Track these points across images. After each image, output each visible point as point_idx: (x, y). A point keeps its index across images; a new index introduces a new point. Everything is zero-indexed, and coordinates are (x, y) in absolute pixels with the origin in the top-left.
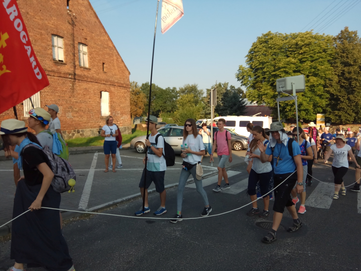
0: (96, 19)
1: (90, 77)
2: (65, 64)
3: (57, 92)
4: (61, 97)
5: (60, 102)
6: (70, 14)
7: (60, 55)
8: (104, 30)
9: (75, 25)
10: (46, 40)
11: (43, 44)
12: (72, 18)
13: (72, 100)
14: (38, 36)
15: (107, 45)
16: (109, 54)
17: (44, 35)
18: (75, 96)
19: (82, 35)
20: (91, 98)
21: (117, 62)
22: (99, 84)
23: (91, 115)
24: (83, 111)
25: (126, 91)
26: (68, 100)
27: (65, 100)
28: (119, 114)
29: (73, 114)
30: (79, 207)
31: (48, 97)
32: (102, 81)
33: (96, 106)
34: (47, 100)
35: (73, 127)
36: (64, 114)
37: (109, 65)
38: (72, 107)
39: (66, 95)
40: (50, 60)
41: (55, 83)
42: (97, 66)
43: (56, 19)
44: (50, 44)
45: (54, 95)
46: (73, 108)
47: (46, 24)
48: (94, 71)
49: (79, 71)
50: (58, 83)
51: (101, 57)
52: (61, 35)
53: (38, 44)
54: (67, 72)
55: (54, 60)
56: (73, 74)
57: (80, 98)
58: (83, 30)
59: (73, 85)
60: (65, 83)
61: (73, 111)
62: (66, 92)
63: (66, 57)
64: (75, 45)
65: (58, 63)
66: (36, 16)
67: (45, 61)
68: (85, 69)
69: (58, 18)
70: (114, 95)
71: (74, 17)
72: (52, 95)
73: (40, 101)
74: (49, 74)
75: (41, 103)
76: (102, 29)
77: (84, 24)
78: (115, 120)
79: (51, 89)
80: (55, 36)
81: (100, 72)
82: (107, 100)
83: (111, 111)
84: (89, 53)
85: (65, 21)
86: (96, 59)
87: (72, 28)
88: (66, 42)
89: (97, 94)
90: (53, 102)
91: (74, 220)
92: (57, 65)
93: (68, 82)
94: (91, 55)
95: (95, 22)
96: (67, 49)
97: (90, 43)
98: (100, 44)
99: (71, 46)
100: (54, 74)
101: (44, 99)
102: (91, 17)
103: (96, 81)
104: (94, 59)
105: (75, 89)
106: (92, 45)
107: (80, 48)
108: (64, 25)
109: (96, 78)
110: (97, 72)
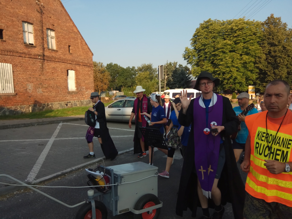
0: (62, 8)
1: (57, 58)
2: (35, 47)
3: (28, 71)
4: (32, 75)
5: (31, 80)
6: (38, 4)
7: (30, 39)
8: (69, 18)
9: (44, 13)
10: (17, 26)
11: (15, 30)
13: (42, 78)
14: (9, 22)
15: (72, 30)
16: (74, 38)
17: (16, 22)
18: (45, 74)
19: (50, 22)
20: (59, 75)
21: (81, 45)
22: (66, 64)
23: (59, 91)
24: (51, 87)
25: (90, 69)
26: (38, 78)
27: (35, 78)
28: (84, 89)
29: (43, 89)
31: (20, 75)
32: (69, 61)
33: (64, 82)
34: (19, 78)
35: (43, 101)
36: (34, 90)
37: (74, 47)
39: (36, 73)
40: (21, 43)
41: (26, 63)
42: (63, 48)
43: (26, 8)
44: (21, 30)
45: (25, 74)
46: (42, 85)
47: (16, 12)
48: (61, 53)
49: (48, 52)
50: (29, 63)
51: (67, 41)
52: (31, 22)
53: (9, 29)
54: (37, 54)
55: (25, 43)
56: (42, 55)
57: (49, 76)
58: (50, 17)
59: (42, 65)
60: (35, 63)
61: (42, 87)
62: (36, 71)
63: (35, 41)
64: (44, 31)
65: (28, 46)
66: (7, 5)
67: (17, 44)
68: (53, 51)
69: (28, 7)
70: (79, 73)
71: (43, 6)
72: (24, 74)
73: (13, 79)
74: (21, 55)
75: (14, 81)
76: (67, 16)
77: (51, 12)
78: (81, 94)
79: (23, 69)
80: (26, 23)
81: (66, 54)
82: (73, 78)
83: (77, 86)
84: (56, 37)
85: (34, 10)
86: (63, 43)
87: (40, 15)
88: (35, 28)
89: (64, 72)
90: (25, 80)
91: (18, 193)
92: (28, 48)
93: (37, 62)
94: (58, 39)
95: (61, 10)
96: (36, 34)
97: (57, 29)
98: (66, 29)
99: (40, 31)
100: (25, 56)
101: (16, 77)
102: (58, 7)
103: (63, 61)
104: (60, 42)
105: (45, 68)
106: (59, 30)
107: (48, 33)
108: (33, 13)
109: (63, 58)
110: (64, 53)
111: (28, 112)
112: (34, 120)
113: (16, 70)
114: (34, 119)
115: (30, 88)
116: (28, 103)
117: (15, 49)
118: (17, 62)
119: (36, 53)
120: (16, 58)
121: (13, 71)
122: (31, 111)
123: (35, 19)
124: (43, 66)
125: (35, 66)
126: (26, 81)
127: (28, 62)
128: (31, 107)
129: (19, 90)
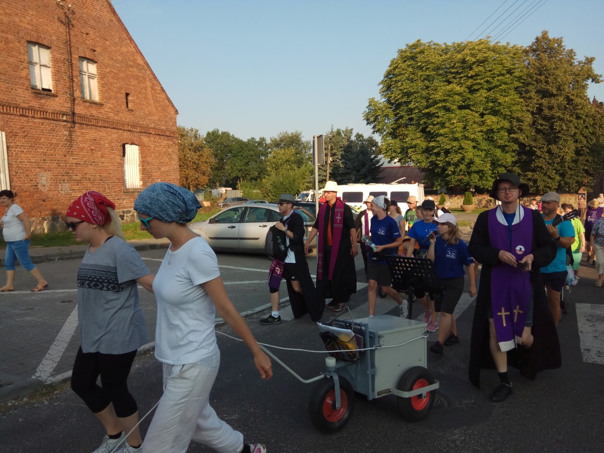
0: (112, 15)
1: (102, 119)
2: (55, 96)
3: (39, 147)
4: (49, 155)
5: (47, 164)
6: (61, 5)
7: (45, 79)
8: (127, 36)
9: (73, 26)
10: (17, 53)
11: (11, 60)
12: (65, 13)
13: (69, 161)
15: (134, 61)
16: (137, 77)
17: (13, 43)
18: (75, 153)
19: (87, 44)
20: (105, 155)
21: (153, 91)
22: (120, 131)
23: (105, 187)
24: (89, 180)
25: (171, 143)
26: (62, 161)
27: (55, 160)
29: (71, 185)
31: (23, 155)
32: (126, 126)
33: (115, 170)
34: (21, 162)
36: (54, 185)
37: (138, 97)
38: (69, 173)
39: (57, 151)
40: (25, 88)
41: (36, 129)
42: (115, 98)
43: (34, 13)
44: (25, 60)
45: (34, 152)
46: (70, 176)
47: (15, 22)
48: (110, 108)
49: (82, 107)
50: (41, 130)
51: (122, 83)
52: (46, 43)
54: (59, 111)
55: (32, 88)
56: (71, 113)
57: (85, 157)
58: (87, 34)
59: (70, 133)
60: (54, 129)
61: (70, 180)
62: (58, 146)
63: (56, 83)
64: (73, 62)
65: (40, 94)
67: (16, 90)
68: (92, 105)
69: (40, 12)
70: (149, 150)
71: (71, 11)
72: (31, 152)
73: (8, 162)
74: (24, 113)
75: (9, 168)
76: (123, 32)
77: (89, 23)
79: (29, 141)
80: (35, 45)
81: (121, 110)
82: (135, 160)
83: (143, 178)
84: (100, 75)
85: (53, 17)
86: (114, 87)
87: (66, 30)
88: (55, 56)
89: (116, 149)
90: (33, 165)
91: (17, 403)
92: (39, 97)
93: (60, 127)
94: (103, 80)
95: (110, 20)
96: (57, 68)
97: (102, 58)
98: (121, 59)
99: (65, 63)
100: (33, 114)
101: (15, 159)
102: (103, 12)
103: (114, 126)
104: (108, 86)
105: (75, 140)
106: (106, 61)
107: (82, 66)
108: (51, 24)
109: (114, 120)
110: (115, 109)
111: (39, 231)
112: (53, 250)
113: (13, 144)
114: (52, 248)
115: (45, 183)
116: (39, 213)
117: (12, 100)
118: (16, 127)
119: (58, 109)
120: (13, 119)
121: (8, 147)
122: (46, 231)
123: (54, 38)
125: (55, 137)
126: (36, 168)
127: (41, 127)
128: (47, 223)
129: (21, 186)
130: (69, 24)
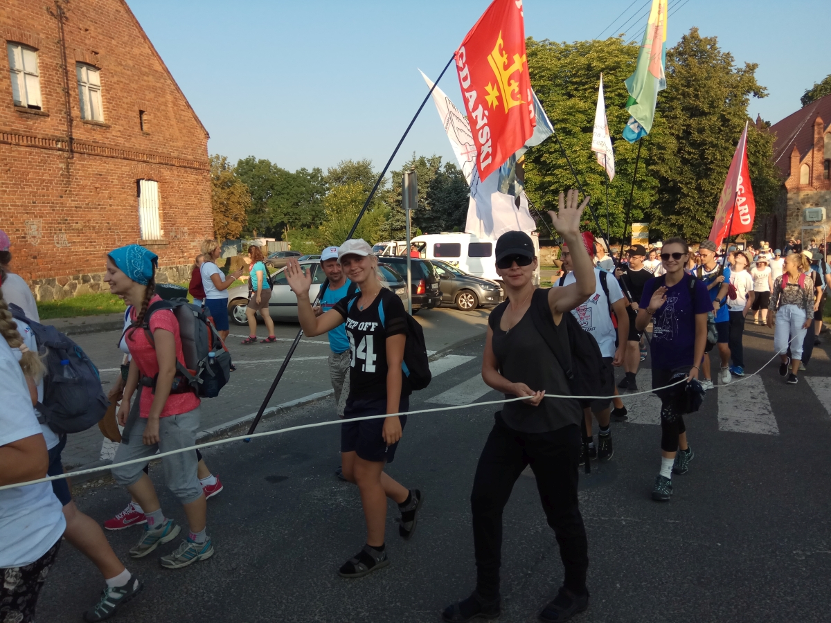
0: (119, 4)
1: (109, 146)
2: (46, 115)
3: (27, 185)
4: (40, 196)
5: (37, 208)
7: (31, 92)
8: (139, 32)
9: (67, 18)
12: (56, 2)
13: (66, 204)
15: (150, 67)
16: (154, 89)
18: (74, 193)
19: (86, 44)
20: (114, 196)
21: (175, 108)
22: (133, 163)
23: (115, 239)
24: (94, 229)
25: (201, 178)
26: (57, 203)
27: (49, 203)
28: (186, 235)
29: (70, 236)
30: (102, 457)
31: (6, 196)
32: (141, 155)
33: (128, 215)
34: (3, 206)
35: (71, 268)
36: (47, 237)
37: (155, 116)
38: (66, 220)
39: (50, 191)
40: (5, 105)
41: (21, 161)
42: (125, 118)
44: (4, 66)
45: (20, 192)
46: (69, 223)
48: (120, 131)
49: (82, 131)
50: (29, 161)
51: (134, 97)
52: (31, 44)
54: (52, 136)
55: (15, 105)
56: (67, 138)
57: (88, 198)
58: (87, 30)
59: (68, 166)
60: (46, 161)
61: (69, 230)
62: (51, 183)
63: (46, 98)
64: (68, 68)
65: (27, 113)
68: (95, 127)
70: (171, 188)
72: (16, 191)
74: (6, 140)
76: (135, 28)
77: (87, 15)
78: (176, 249)
79: (13, 177)
80: (17, 47)
81: (133, 134)
82: (153, 202)
83: (164, 226)
84: (104, 86)
85: (41, 8)
86: (124, 103)
87: (58, 25)
88: (45, 60)
89: (128, 186)
90: (20, 209)
92: (25, 117)
93: (54, 158)
94: (109, 93)
95: (117, 11)
96: (48, 78)
97: (106, 63)
98: (132, 65)
99: (58, 71)
100: (17, 141)
103: (125, 156)
104: (116, 101)
105: (74, 176)
106: (112, 67)
107: (81, 75)
108: (38, 17)
109: (125, 147)
110: (126, 132)
112: (57, 322)
114: (53, 320)
115: (35, 233)
116: (29, 275)
119: (50, 134)
123: (42, 36)
124: (70, 169)
125: (47, 171)
126: (24, 213)
127: (28, 158)
128: (40, 287)
130: (61, 18)
